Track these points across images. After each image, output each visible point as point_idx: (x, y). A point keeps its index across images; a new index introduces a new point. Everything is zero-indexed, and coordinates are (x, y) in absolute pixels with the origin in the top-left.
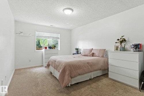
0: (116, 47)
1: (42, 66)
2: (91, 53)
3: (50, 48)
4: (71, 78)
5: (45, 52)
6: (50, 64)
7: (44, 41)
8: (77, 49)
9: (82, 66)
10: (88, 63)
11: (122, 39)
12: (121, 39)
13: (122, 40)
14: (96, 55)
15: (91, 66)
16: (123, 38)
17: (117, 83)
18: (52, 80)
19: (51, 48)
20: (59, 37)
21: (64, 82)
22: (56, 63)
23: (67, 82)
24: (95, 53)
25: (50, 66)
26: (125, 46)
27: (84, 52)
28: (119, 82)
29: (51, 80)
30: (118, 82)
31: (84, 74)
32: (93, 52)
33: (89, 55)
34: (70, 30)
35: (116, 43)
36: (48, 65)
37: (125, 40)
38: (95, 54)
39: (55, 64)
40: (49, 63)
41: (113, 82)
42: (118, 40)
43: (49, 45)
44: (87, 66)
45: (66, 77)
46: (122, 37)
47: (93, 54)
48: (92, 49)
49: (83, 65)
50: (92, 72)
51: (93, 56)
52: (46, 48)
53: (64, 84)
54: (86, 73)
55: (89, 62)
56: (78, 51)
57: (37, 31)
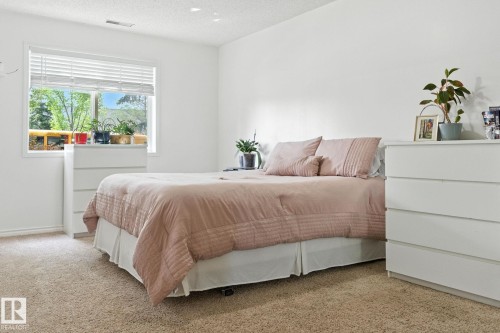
0: (423, 122)
1: (63, 233)
2: (311, 159)
3: (102, 137)
4: (197, 258)
5: (76, 156)
6: (99, 213)
7: (75, 115)
8: (247, 148)
9: (253, 210)
10: (282, 197)
11: (448, 84)
12: (443, 82)
13: (450, 88)
14: (333, 169)
15: (297, 211)
16: (452, 77)
17: (419, 291)
18: (105, 282)
19: (112, 137)
20: (154, 84)
21: (161, 275)
22: (128, 198)
23: (172, 275)
24: (330, 158)
25: (102, 224)
26: (459, 118)
27: (279, 157)
28: (427, 288)
29: (103, 283)
30: (426, 286)
31: (258, 247)
32: (320, 153)
33: (298, 169)
34: (214, 50)
35: (423, 103)
36: (92, 220)
37: (461, 91)
38: (330, 162)
39: (122, 203)
40: (93, 206)
41: (399, 289)
42: (431, 87)
43: (96, 121)
44: (278, 210)
45: (171, 252)
46: (448, 73)
47: (320, 162)
48: (320, 140)
49: (254, 204)
50: (303, 243)
51: (318, 175)
52: (82, 138)
53: (159, 284)
54: (273, 244)
55: (290, 192)
56: (253, 156)
57: (35, 51)
